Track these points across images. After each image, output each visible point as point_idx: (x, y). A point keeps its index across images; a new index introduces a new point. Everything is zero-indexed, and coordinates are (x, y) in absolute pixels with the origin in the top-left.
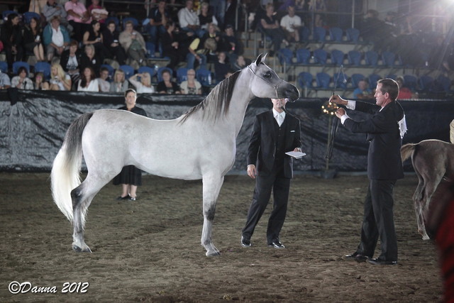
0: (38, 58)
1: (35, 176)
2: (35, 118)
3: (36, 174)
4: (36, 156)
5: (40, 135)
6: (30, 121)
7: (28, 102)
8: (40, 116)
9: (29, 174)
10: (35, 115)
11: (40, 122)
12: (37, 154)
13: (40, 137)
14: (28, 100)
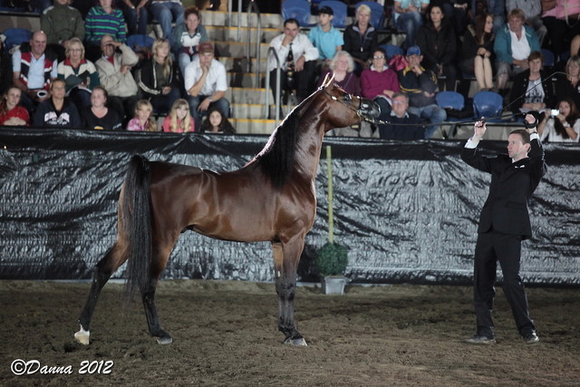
0: (482, 86)
1: (460, 292)
2: (462, 190)
3: (461, 288)
4: (462, 256)
5: (469, 218)
6: (451, 195)
7: (448, 161)
8: (470, 185)
9: (448, 287)
10: (462, 184)
11: (470, 197)
12: (465, 253)
13: (470, 223)
14: (447, 157)
